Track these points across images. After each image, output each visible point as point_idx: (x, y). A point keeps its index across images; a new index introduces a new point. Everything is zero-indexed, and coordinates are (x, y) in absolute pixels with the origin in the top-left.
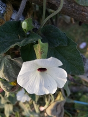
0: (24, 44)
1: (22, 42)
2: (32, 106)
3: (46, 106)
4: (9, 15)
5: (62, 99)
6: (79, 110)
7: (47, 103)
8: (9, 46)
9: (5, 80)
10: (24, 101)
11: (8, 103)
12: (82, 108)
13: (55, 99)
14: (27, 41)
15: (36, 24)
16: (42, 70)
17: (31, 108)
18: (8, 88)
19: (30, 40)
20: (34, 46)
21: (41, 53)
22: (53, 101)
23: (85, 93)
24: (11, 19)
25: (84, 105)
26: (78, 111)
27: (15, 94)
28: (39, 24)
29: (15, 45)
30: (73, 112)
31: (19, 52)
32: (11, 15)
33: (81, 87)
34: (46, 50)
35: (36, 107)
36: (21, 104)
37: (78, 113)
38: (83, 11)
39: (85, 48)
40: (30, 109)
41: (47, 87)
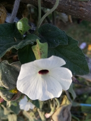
0: (21, 46)
2: (36, 114)
4: (3, 19)
5: (68, 103)
6: (86, 113)
7: (52, 108)
9: (4, 88)
10: (28, 110)
11: (11, 113)
12: (89, 111)
13: (61, 103)
14: (24, 42)
15: (32, 26)
17: (36, 117)
18: (9, 97)
20: (32, 47)
21: (41, 54)
22: (58, 106)
23: (90, 94)
24: (6, 22)
26: (85, 114)
27: (18, 103)
28: (36, 25)
30: (80, 116)
31: (17, 58)
32: (5, 18)
33: (86, 89)
34: (46, 50)
35: (41, 115)
36: (25, 113)
37: (85, 116)
38: (80, 6)
39: (86, 47)
40: (35, 117)
41: (51, 90)
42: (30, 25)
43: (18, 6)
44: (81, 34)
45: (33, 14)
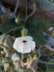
0: (16, 29)
1: (16, 28)
4: (9, 14)
7: (28, 60)
8: (9, 30)
9: (7, 47)
11: (6, 62)
12: (50, 66)
14: (18, 28)
15: (22, 19)
16: (25, 42)
18: (8, 51)
19: (19, 28)
20: (21, 30)
21: (24, 34)
23: (51, 57)
24: (10, 16)
25: (51, 64)
26: (47, 68)
27: (11, 56)
28: (24, 19)
29: (12, 30)
30: (44, 69)
31: (13, 33)
33: (49, 54)
34: (27, 32)
35: (22, 64)
36: (14, 63)
40: (19, 65)
42: (21, 18)
43: (16, 11)
44: (51, 22)
45: (23, 11)
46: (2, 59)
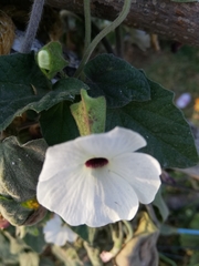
0: (46, 104)
1: (43, 100)
2: (82, 252)
3: (115, 250)
4: (6, 44)
5: (151, 229)
6: (192, 249)
7: (117, 241)
9: (10, 198)
10: (64, 243)
11: (26, 251)
13: (135, 230)
14: (53, 96)
15: (72, 59)
17: (81, 258)
18: (20, 217)
20: (72, 107)
21: (91, 122)
22: (129, 237)
26: (189, 252)
27: (41, 230)
28: (79, 58)
30: (177, 257)
32: (12, 42)
33: (190, 196)
34: (102, 113)
35: (92, 254)
36: (56, 249)
37: (189, 257)
38: (178, 15)
39: (191, 104)
40: (78, 260)
41: (113, 204)
42: (68, 58)
46: (7, 240)
